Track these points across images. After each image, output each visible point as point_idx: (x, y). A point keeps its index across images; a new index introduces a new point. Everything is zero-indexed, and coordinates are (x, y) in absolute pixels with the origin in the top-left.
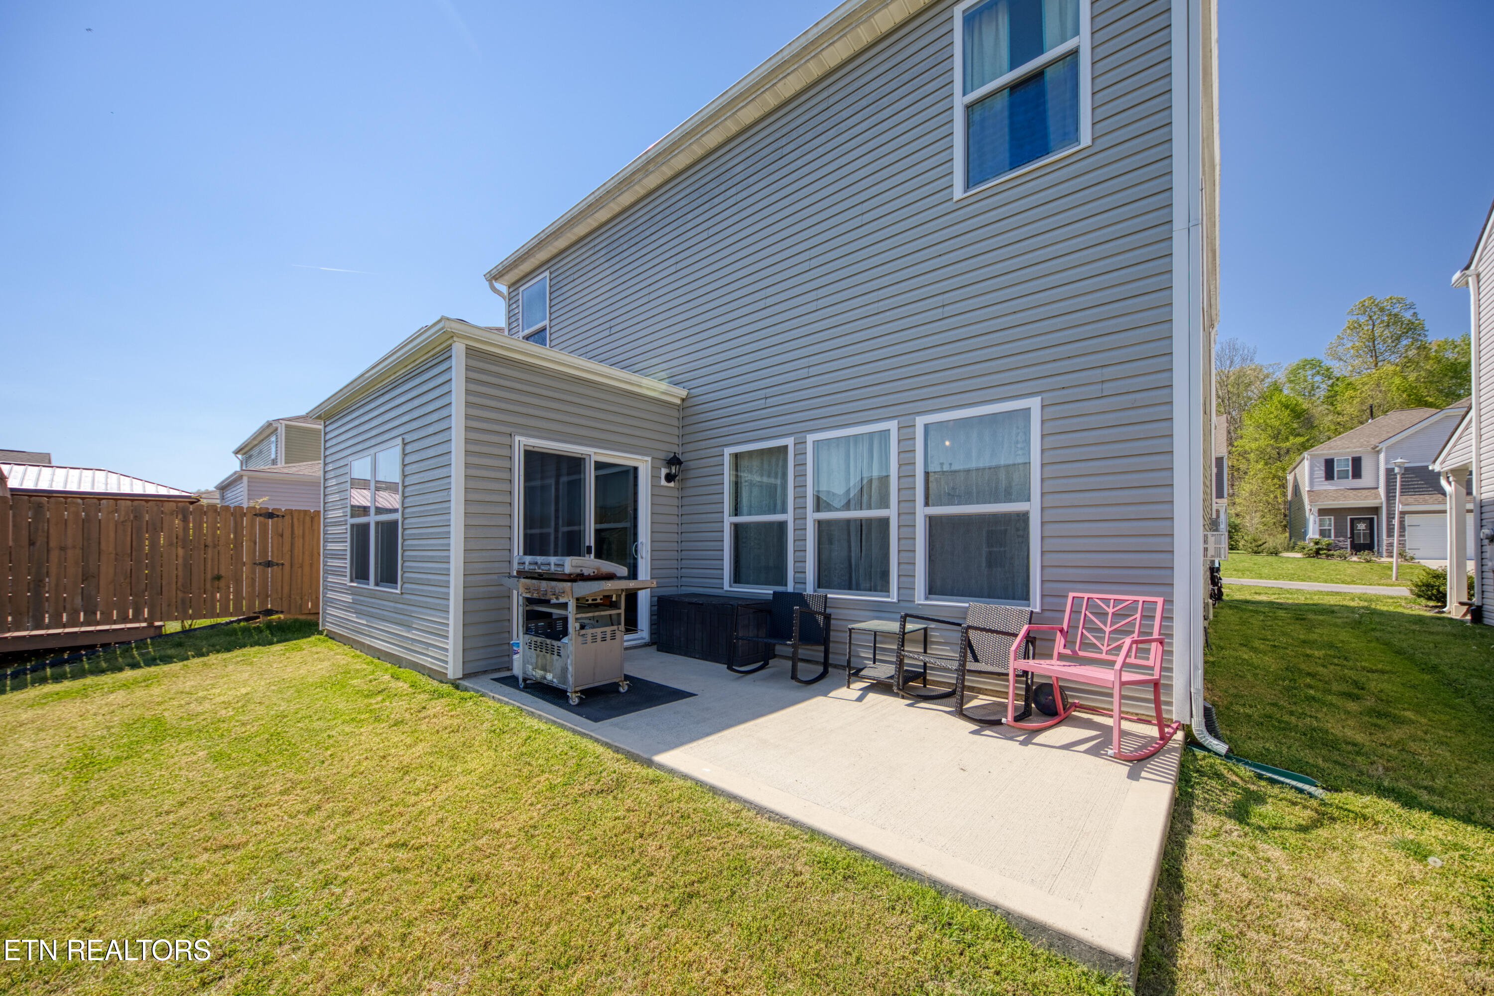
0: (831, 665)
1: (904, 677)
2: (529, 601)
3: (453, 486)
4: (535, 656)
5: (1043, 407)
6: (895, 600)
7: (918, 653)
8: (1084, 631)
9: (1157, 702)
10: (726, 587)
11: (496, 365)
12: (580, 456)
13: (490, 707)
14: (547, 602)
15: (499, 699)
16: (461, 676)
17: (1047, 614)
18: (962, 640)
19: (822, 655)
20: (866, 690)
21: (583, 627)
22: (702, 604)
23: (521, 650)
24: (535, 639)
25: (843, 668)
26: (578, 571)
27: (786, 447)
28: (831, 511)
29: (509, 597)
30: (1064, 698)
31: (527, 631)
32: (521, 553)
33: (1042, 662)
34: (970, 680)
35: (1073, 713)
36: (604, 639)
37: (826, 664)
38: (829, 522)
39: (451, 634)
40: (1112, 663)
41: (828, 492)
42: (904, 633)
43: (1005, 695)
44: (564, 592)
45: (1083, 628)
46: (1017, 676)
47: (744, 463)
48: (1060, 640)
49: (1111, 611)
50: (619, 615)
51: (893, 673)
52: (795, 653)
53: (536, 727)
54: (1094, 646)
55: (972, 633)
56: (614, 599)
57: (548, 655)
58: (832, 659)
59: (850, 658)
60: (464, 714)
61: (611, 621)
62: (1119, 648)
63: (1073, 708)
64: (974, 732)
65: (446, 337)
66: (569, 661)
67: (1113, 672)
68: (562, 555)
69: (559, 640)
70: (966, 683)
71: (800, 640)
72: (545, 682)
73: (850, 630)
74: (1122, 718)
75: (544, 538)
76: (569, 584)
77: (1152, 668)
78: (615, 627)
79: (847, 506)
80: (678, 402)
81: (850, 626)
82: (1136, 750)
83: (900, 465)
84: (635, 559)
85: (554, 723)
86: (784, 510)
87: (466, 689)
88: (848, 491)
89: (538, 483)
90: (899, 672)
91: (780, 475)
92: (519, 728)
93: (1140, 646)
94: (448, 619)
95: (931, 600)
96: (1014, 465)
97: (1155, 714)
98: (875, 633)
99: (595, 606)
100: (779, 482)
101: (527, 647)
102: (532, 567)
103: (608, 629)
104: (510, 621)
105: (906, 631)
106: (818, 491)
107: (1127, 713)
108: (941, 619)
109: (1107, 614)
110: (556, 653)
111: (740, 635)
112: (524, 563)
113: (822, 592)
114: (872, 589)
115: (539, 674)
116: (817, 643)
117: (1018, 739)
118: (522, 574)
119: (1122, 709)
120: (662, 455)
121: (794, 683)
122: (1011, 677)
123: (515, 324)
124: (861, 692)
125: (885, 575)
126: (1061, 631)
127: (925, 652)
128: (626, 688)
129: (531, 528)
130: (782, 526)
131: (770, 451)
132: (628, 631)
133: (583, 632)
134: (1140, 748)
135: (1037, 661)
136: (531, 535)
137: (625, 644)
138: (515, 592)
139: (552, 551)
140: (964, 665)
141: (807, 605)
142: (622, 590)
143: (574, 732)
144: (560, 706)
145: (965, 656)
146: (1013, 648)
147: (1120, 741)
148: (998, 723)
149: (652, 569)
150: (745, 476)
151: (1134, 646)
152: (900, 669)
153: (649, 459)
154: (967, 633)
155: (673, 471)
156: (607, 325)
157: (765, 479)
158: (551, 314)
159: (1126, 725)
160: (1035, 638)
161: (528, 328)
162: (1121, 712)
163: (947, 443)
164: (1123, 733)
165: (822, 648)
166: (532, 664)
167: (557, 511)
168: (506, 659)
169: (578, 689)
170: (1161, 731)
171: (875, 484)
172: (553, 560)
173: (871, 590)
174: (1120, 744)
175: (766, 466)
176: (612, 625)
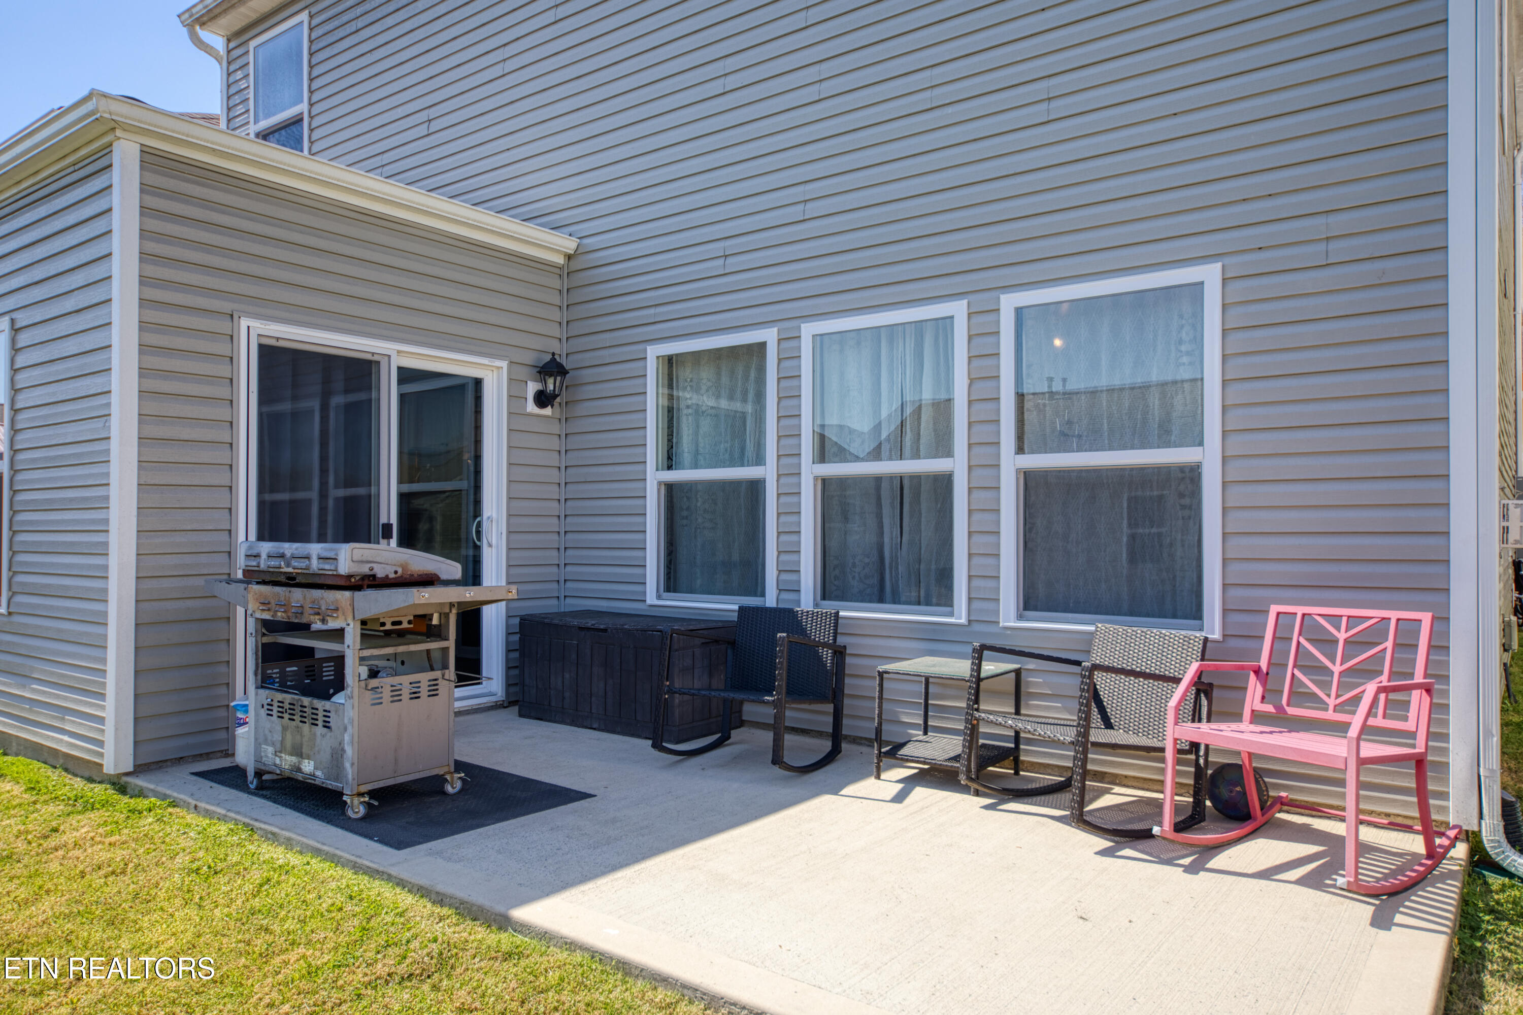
0: (846, 737)
1: (979, 757)
2: (269, 626)
3: (115, 410)
4: (279, 728)
5: (1225, 280)
6: (963, 620)
7: (1004, 714)
8: (1296, 672)
9: (1422, 793)
10: (651, 598)
11: (203, 185)
12: (369, 357)
13: (188, 825)
14: (302, 628)
15: (207, 811)
16: (130, 769)
17: (1233, 643)
18: (1082, 690)
19: (830, 719)
20: (910, 782)
21: (374, 674)
22: (605, 630)
23: (251, 718)
24: (280, 696)
25: (869, 742)
26: (365, 569)
27: (762, 346)
28: (845, 461)
29: (228, 620)
30: (1262, 789)
31: (265, 682)
32: (253, 536)
33: (1223, 726)
34: (1097, 761)
35: (1278, 815)
36: (415, 696)
37: (837, 737)
38: (843, 482)
39: (110, 690)
40: (1341, 728)
41: (841, 427)
42: (979, 680)
43: (1159, 785)
44: (337, 609)
45: (1295, 666)
46: (1180, 751)
47: (685, 373)
48: (1254, 688)
49: (1342, 636)
50: (445, 650)
51: (959, 750)
52: (778, 717)
53: (281, 862)
54: (1313, 697)
55: (1098, 677)
56: (435, 621)
57: (306, 728)
58: (849, 726)
59: (880, 724)
60: (136, 840)
61: (429, 662)
62: (1356, 700)
63: (1278, 806)
64: (1103, 853)
65: (102, 128)
66: (347, 738)
67: (1345, 741)
68: (336, 540)
69: (328, 697)
70: (1089, 767)
71: (789, 692)
72: (300, 777)
73: (881, 674)
74: (1362, 822)
75: (298, 510)
76: (347, 594)
77: (1412, 735)
78: (437, 674)
79: (876, 454)
80: (560, 260)
81: (881, 668)
82: (1386, 877)
83: (972, 381)
84: (477, 548)
85: (317, 852)
86: (759, 460)
87: (141, 794)
88: (878, 428)
89: (286, 407)
90: (970, 748)
91: (751, 396)
92: (247, 865)
93: (1392, 696)
94: (104, 661)
95: (1028, 620)
96: (1175, 382)
97: (1417, 815)
98: (927, 680)
99: (398, 634)
100: (749, 408)
101: (263, 712)
102: (273, 563)
103: (424, 678)
104: (229, 663)
105: (983, 675)
106: (823, 426)
107: (1371, 813)
108: (1046, 653)
109: (1336, 641)
110: (320, 723)
111: (677, 685)
112: (258, 556)
113: (829, 606)
114: (923, 601)
115: (287, 761)
116: (822, 698)
117: (1181, 862)
118: (253, 576)
119: (1361, 806)
120: (529, 358)
121: (777, 770)
122: (1169, 754)
123: (240, 109)
124: (901, 786)
125: (945, 576)
126: (1257, 671)
127: (1017, 712)
128: (458, 785)
129: (272, 491)
130: (755, 488)
131: (733, 352)
132: (462, 680)
133: (374, 683)
134: (1393, 874)
135: (1214, 726)
136: (274, 503)
137: (458, 705)
138: (240, 611)
139: (314, 533)
140: (1086, 735)
141: (802, 631)
142: (452, 605)
143: (357, 868)
144: (329, 821)
145: (1088, 719)
146: (1173, 703)
147: (1357, 861)
148: (1147, 835)
149: (509, 566)
150: (687, 397)
151: (1382, 696)
152: (971, 742)
153: (504, 364)
154: (1091, 677)
155: (551, 387)
156: (423, 116)
157: (724, 404)
158: (311, 92)
159: (1368, 834)
160: (1211, 685)
161: (267, 116)
162: (1359, 811)
163: (1058, 342)
164: (1363, 849)
165: (830, 708)
166: (273, 744)
167: (324, 459)
168: (223, 735)
169: (363, 789)
170: (1429, 844)
171: (926, 416)
172: (315, 549)
173: (919, 604)
174: (1357, 867)
175: (725, 380)
176: (432, 669)
